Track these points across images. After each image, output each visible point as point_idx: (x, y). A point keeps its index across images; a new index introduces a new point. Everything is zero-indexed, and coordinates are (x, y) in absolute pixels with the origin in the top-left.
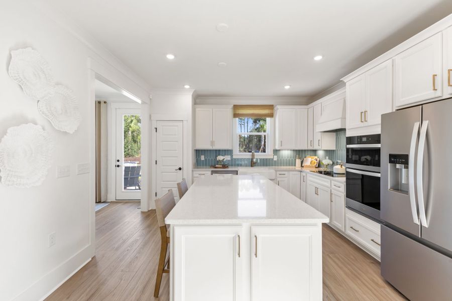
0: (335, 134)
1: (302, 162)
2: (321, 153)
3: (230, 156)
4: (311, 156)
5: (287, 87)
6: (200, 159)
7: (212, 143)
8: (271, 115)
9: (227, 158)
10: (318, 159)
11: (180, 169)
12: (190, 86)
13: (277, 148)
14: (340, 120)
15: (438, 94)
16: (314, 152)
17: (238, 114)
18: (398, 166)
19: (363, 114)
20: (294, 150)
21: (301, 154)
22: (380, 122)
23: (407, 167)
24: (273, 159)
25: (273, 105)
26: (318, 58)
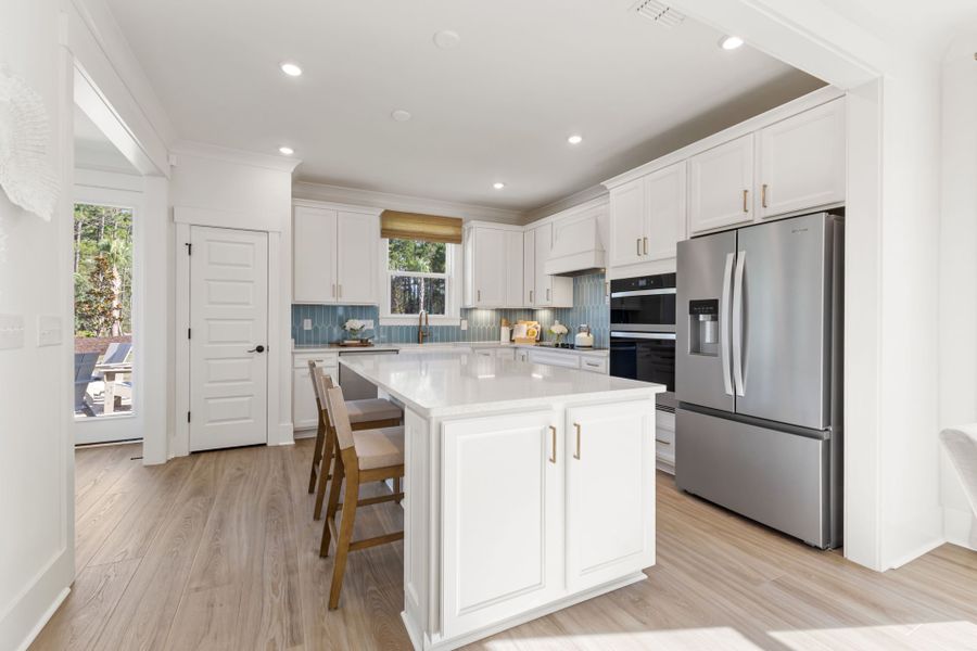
0: (571, 279)
1: (512, 332)
2: (544, 315)
3: (372, 321)
4: (525, 320)
5: (498, 186)
6: (302, 328)
7: (337, 290)
8: (457, 239)
9: (369, 324)
10: (539, 326)
11: (260, 349)
12: (294, 150)
13: (469, 304)
14: (593, 253)
15: (749, 216)
16: (530, 313)
17: (391, 230)
18: (702, 317)
19: (641, 243)
20: (497, 310)
21: (508, 315)
22: (675, 255)
23: (715, 319)
24: (459, 328)
25: (461, 220)
26: (575, 140)
